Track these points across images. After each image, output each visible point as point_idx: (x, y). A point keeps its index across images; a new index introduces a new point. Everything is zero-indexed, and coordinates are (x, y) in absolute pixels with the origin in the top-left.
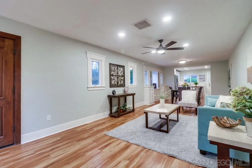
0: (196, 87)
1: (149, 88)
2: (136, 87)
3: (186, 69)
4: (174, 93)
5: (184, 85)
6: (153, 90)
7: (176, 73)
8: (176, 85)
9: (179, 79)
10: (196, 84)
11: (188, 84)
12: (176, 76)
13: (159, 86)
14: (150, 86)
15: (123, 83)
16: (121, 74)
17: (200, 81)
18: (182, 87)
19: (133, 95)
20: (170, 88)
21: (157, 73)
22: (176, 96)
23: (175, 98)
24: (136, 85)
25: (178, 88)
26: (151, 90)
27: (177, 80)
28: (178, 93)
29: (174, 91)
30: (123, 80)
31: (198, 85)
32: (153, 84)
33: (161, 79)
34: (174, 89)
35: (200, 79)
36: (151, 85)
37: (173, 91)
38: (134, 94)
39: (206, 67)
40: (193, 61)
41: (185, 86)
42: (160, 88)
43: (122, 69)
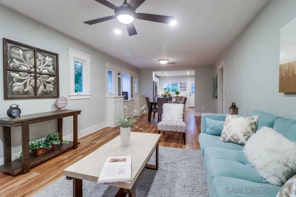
0: (177, 97)
1: (113, 99)
2: (89, 97)
3: (166, 74)
4: (151, 107)
5: (165, 95)
6: (122, 102)
7: (155, 79)
8: (155, 95)
9: (158, 87)
10: (177, 93)
11: (170, 94)
12: (155, 82)
13: (132, 97)
14: (117, 96)
15: (54, 90)
16: (47, 70)
17: (181, 90)
18: (163, 97)
19: (75, 114)
20: (147, 99)
21: (129, 76)
22: (155, 110)
23: (153, 113)
24: (90, 94)
25: (158, 99)
26: (118, 102)
27: (155, 89)
28: (157, 106)
29: (152, 104)
30: (52, 83)
31: (179, 95)
32: (123, 92)
33: (135, 86)
34: (151, 100)
35: (181, 87)
36: (119, 95)
37: (150, 103)
38: (79, 112)
39: (188, 73)
40: (176, 63)
41: (167, 96)
42: (134, 98)
43: (51, 59)
